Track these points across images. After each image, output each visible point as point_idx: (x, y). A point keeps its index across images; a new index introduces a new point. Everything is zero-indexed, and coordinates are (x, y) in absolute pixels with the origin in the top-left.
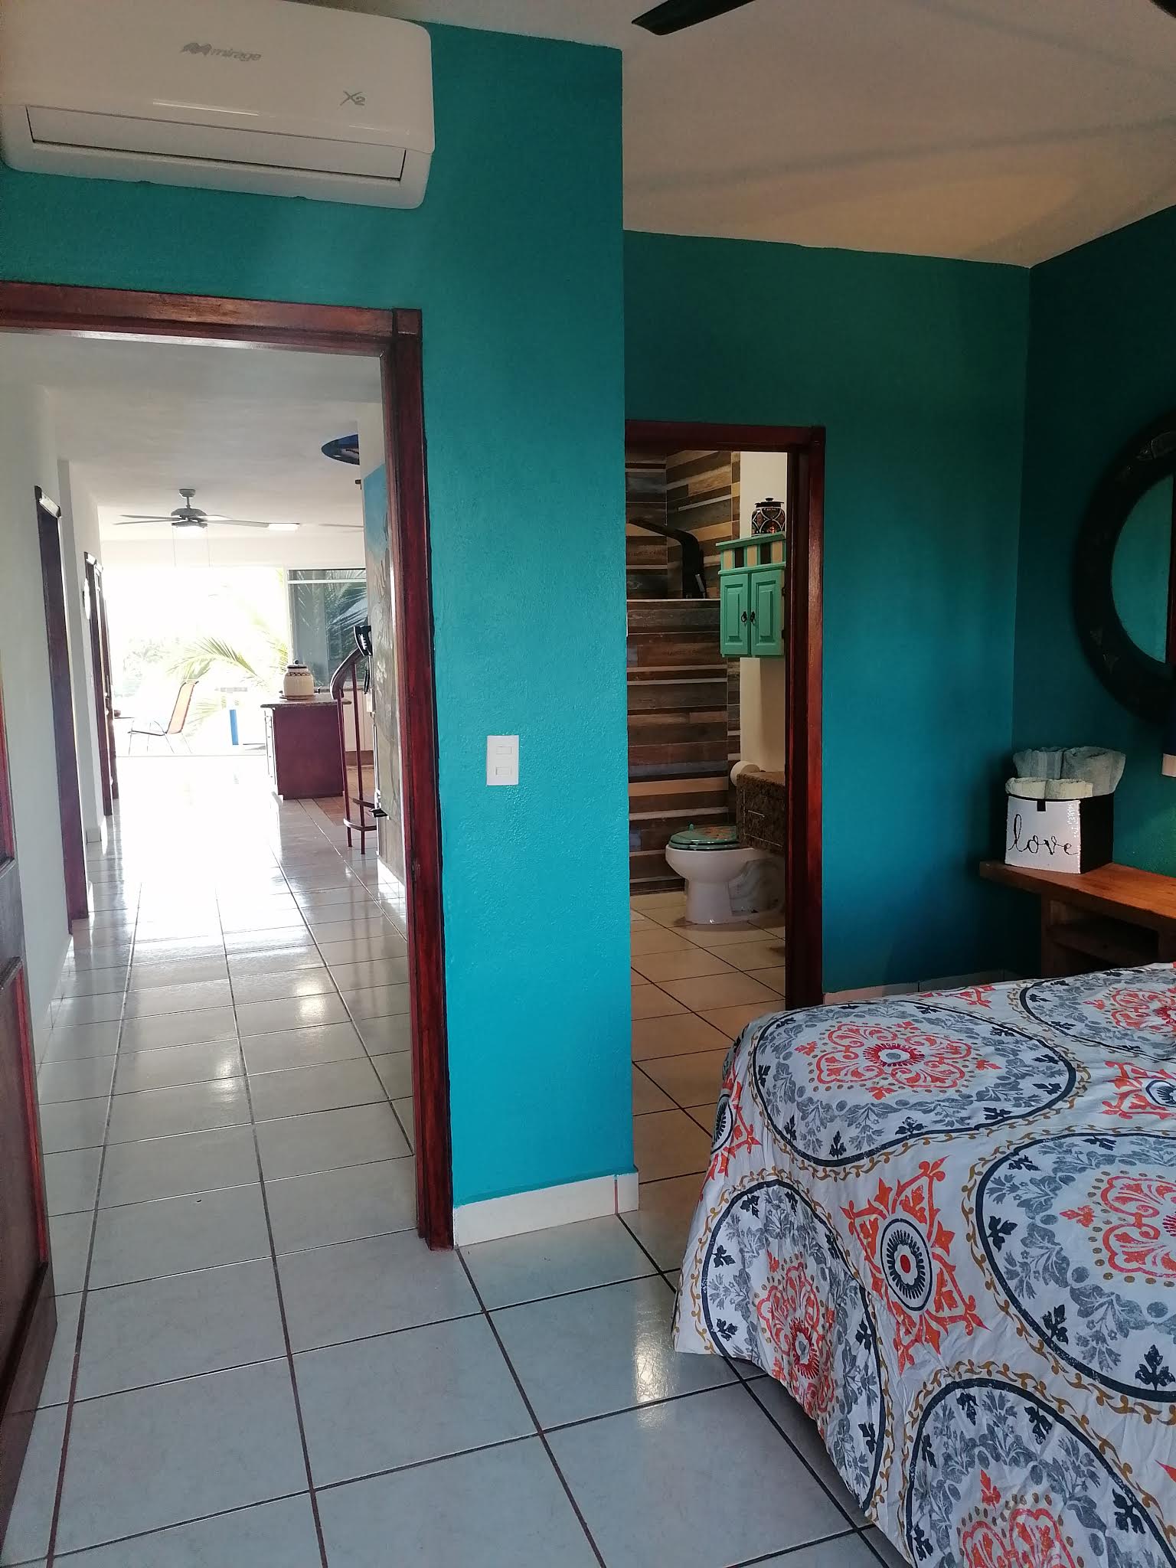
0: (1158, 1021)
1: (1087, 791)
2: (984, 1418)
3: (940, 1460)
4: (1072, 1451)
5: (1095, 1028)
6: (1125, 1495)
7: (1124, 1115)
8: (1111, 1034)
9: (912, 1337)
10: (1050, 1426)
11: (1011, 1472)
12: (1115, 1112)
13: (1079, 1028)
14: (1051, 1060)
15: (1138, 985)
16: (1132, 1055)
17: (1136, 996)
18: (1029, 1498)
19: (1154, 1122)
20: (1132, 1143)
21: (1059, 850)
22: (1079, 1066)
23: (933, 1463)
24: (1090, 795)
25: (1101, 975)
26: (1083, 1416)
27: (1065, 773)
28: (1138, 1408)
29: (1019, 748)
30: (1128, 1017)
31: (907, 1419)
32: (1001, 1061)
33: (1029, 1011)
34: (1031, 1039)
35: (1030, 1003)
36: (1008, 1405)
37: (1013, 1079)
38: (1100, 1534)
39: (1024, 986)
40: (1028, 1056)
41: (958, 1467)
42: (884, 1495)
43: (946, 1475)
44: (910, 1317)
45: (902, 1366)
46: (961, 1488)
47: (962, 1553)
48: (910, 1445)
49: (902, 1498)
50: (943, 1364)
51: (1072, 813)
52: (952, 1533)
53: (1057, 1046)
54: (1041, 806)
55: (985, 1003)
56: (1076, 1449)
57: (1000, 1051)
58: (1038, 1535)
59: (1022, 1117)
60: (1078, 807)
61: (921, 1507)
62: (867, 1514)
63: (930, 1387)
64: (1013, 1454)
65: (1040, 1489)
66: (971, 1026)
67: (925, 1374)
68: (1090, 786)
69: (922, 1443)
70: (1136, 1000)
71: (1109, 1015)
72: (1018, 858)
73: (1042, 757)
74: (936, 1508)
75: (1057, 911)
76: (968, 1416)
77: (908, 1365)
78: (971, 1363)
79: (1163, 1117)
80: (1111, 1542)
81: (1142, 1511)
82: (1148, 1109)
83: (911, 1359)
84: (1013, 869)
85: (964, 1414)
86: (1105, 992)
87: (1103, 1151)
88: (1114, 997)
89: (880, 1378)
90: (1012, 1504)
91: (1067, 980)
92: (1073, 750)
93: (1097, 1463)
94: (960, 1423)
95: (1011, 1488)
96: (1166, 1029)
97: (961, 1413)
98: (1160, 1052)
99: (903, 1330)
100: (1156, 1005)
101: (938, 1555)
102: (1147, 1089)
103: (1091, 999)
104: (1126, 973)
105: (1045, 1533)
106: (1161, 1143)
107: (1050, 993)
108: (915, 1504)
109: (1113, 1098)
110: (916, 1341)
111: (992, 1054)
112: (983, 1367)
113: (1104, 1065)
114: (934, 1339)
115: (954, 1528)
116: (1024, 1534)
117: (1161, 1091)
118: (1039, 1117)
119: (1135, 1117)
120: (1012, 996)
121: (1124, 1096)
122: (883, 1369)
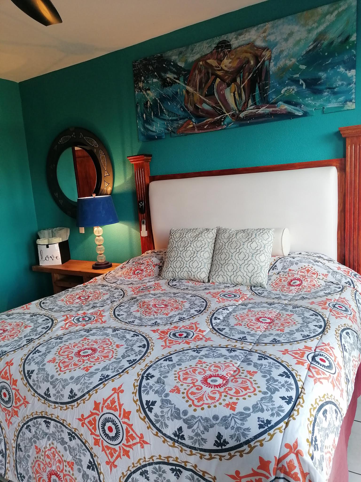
0: (78, 300)
1: (60, 240)
2: (33, 429)
3: (23, 449)
4: (56, 427)
5: (61, 307)
6: (70, 432)
7: (67, 329)
8: (65, 308)
9: (10, 416)
10: (50, 423)
11: (42, 441)
12: (64, 329)
13: (57, 308)
14: (47, 320)
15: (73, 292)
16: (70, 312)
17: (73, 295)
18: (48, 446)
19: (75, 328)
20: (68, 336)
21: (55, 259)
22: (55, 319)
23: (22, 451)
24: (61, 241)
25: (63, 292)
26: (58, 416)
27: (53, 236)
28: (70, 407)
29: (39, 230)
30: (70, 302)
31: (12, 441)
32: (32, 325)
33: (42, 308)
34: (42, 315)
35: (42, 305)
36: (39, 422)
37: (35, 328)
38: (66, 446)
39: (41, 300)
40: (40, 321)
41: (29, 448)
42: (9, 469)
43: (25, 452)
44: (9, 410)
45: (9, 426)
46: (30, 454)
47: (33, 473)
48: (14, 449)
49: (14, 467)
50: (20, 420)
51: (57, 247)
52: (29, 469)
53: (49, 315)
54: (48, 247)
55: (28, 309)
56: (57, 426)
57: (32, 322)
58: (51, 455)
59: (37, 339)
60: (58, 245)
61: (20, 466)
62: (5, 478)
63: (17, 428)
64: (42, 436)
65: (50, 442)
66: (23, 316)
67: (16, 425)
68: (61, 239)
69: (18, 447)
70: (72, 296)
71: (65, 302)
72: (44, 263)
73: (46, 232)
74: (24, 464)
75: (56, 276)
76: (29, 431)
77: (10, 425)
78: (27, 415)
79: (77, 326)
80: (69, 446)
81: (74, 433)
82: (73, 325)
83: (11, 423)
84: (42, 267)
85: (28, 431)
86: (64, 296)
87: (60, 340)
88: (66, 297)
89: (3, 433)
90: (44, 450)
91: (54, 296)
92: (55, 229)
93: (63, 427)
94: (28, 435)
95: (43, 445)
96: (80, 302)
97: (27, 431)
98: (78, 309)
99: (7, 415)
100: (78, 296)
101: (27, 477)
102: (73, 320)
103: (60, 299)
104: (70, 290)
105: (53, 453)
106: (75, 333)
107: (48, 301)
108: (18, 466)
109: (63, 325)
110: (12, 417)
111: (30, 323)
112: (31, 415)
113: (62, 317)
114: (16, 413)
115: (30, 467)
116: (48, 457)
117: (76, 319)
118: (42, 337)
119: (69, 328)
120: (37, 304)
121: (67, 324)
122: (3, 430)
